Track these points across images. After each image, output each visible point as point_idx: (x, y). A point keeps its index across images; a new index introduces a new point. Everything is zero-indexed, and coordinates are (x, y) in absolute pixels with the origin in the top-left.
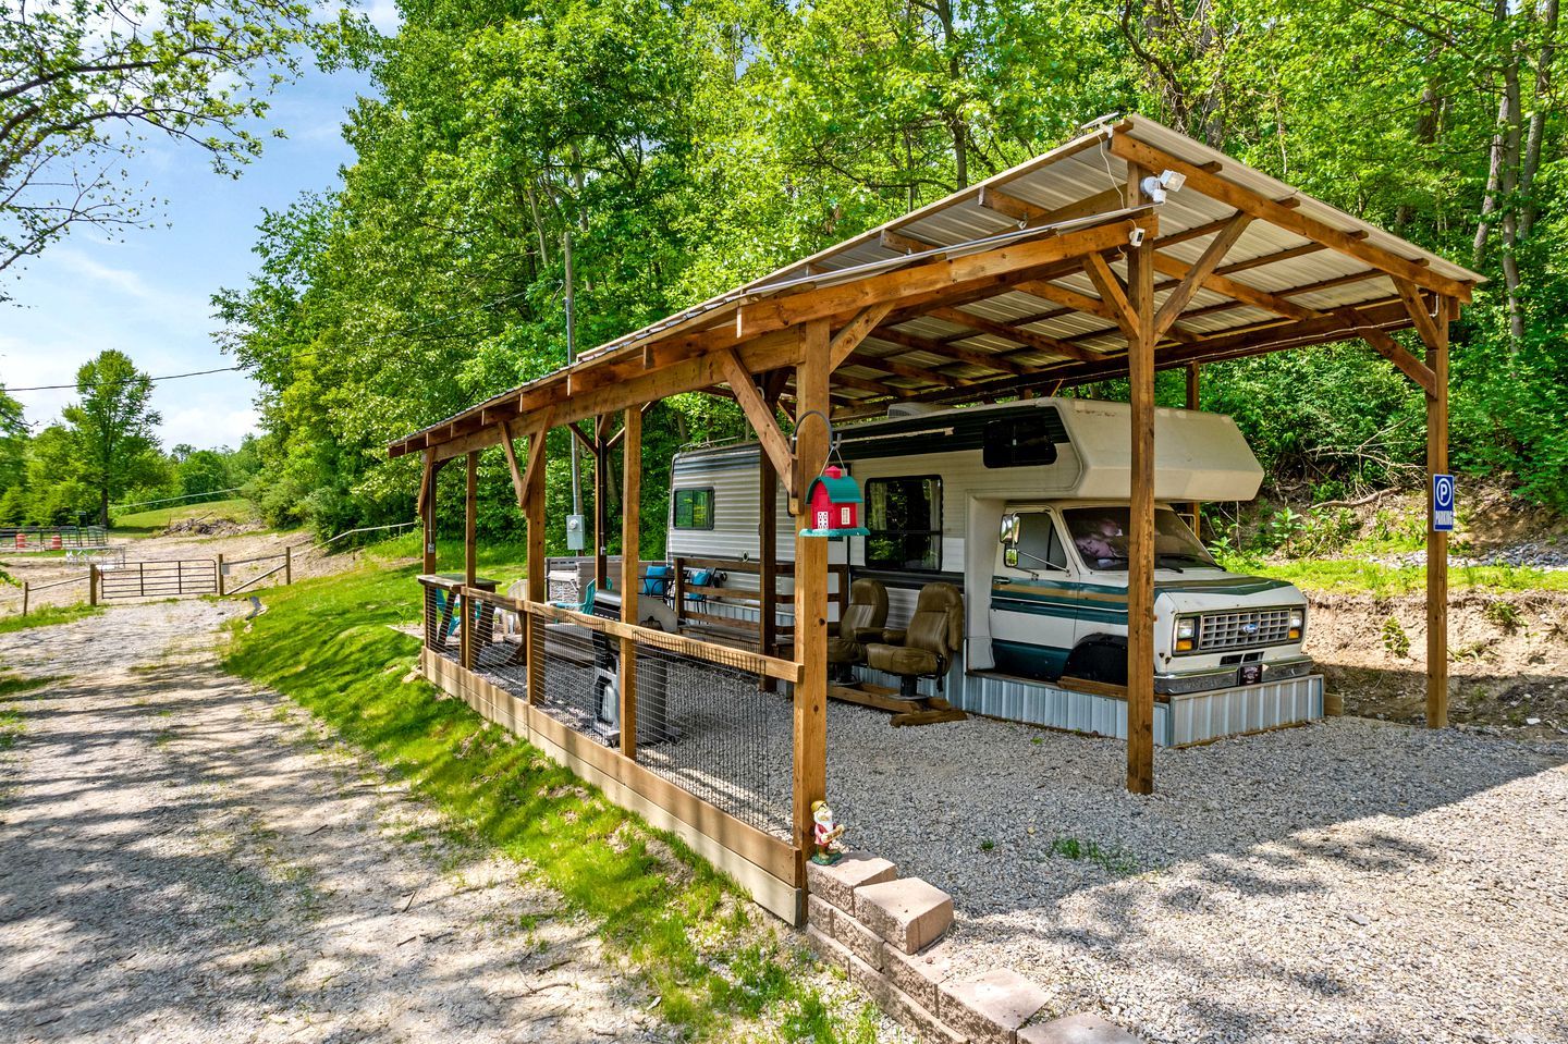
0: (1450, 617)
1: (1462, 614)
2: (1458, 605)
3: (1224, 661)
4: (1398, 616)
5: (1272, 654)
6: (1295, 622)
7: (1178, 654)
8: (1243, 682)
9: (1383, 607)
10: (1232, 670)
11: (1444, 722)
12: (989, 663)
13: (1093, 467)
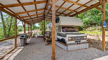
0: (105, 37)
1: (107, 37)
2: (106, 36)
3: (75, 42)
4: (100, 37)
5: (82, 41)
6: (85, 38)
7: (69, 41)
8: (78, 44)
9: (98, 36)
10: (76, 43)
11: (105, 50)
12: (57, 40)
13: (61, 22)
